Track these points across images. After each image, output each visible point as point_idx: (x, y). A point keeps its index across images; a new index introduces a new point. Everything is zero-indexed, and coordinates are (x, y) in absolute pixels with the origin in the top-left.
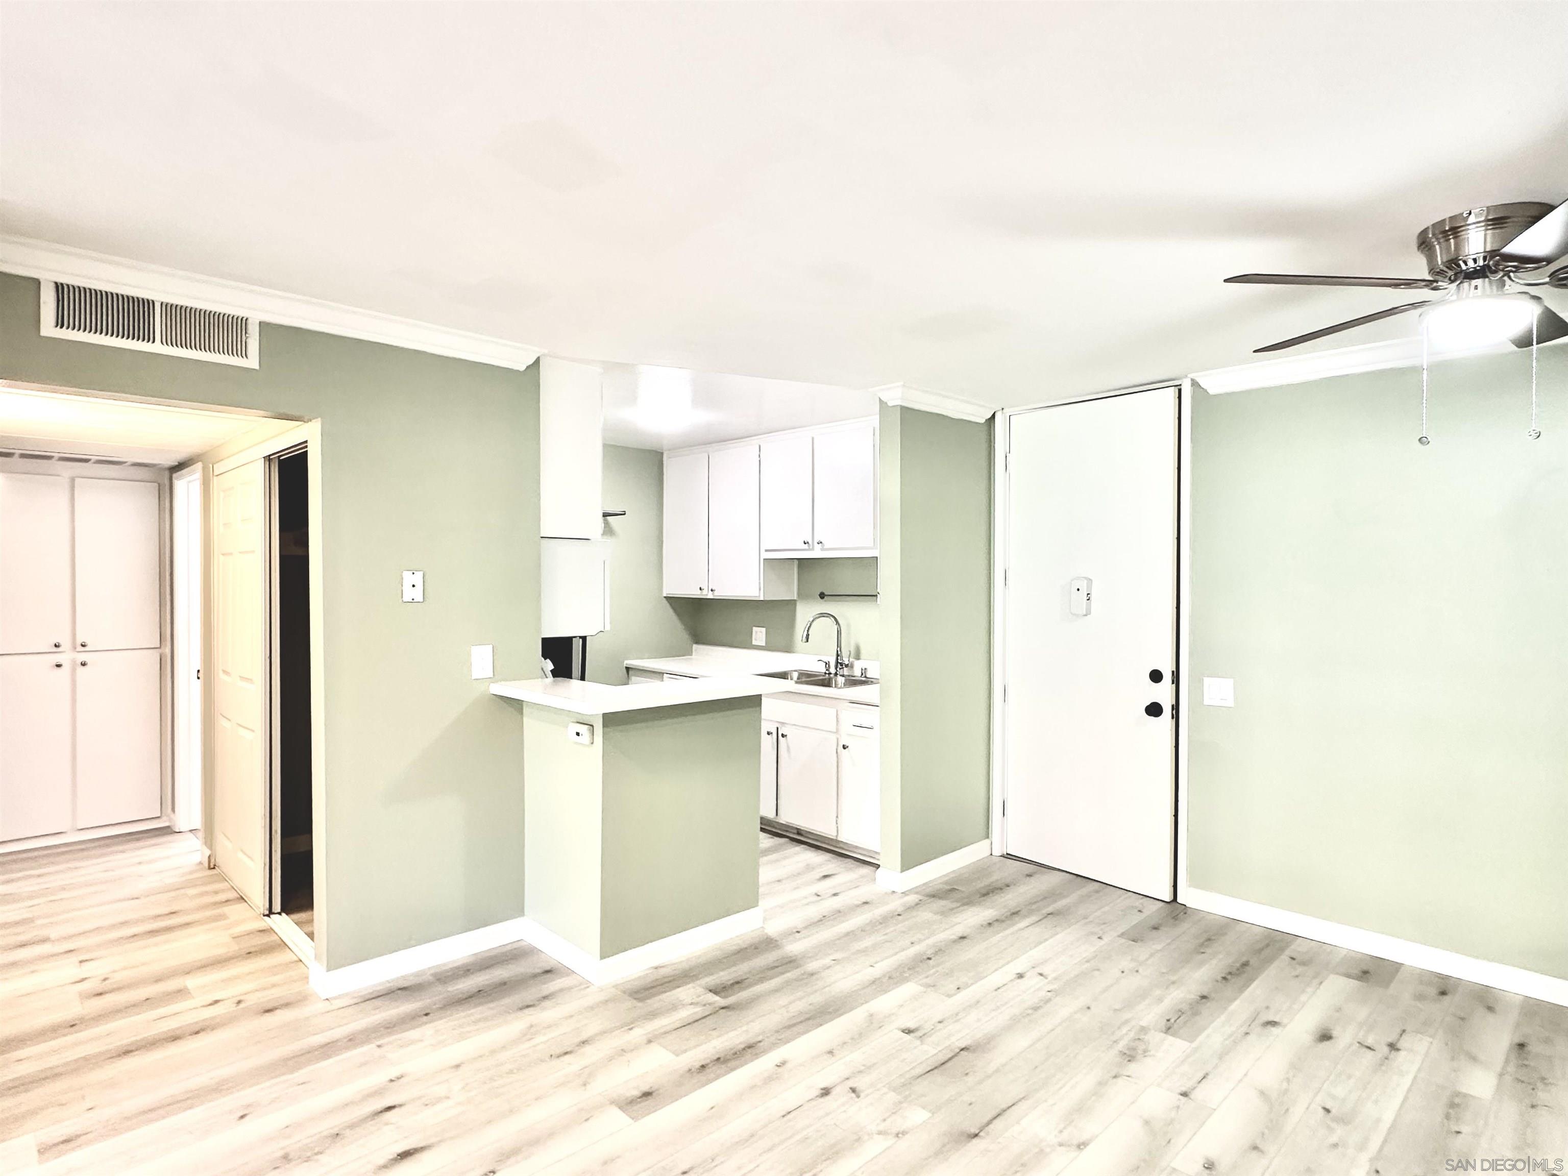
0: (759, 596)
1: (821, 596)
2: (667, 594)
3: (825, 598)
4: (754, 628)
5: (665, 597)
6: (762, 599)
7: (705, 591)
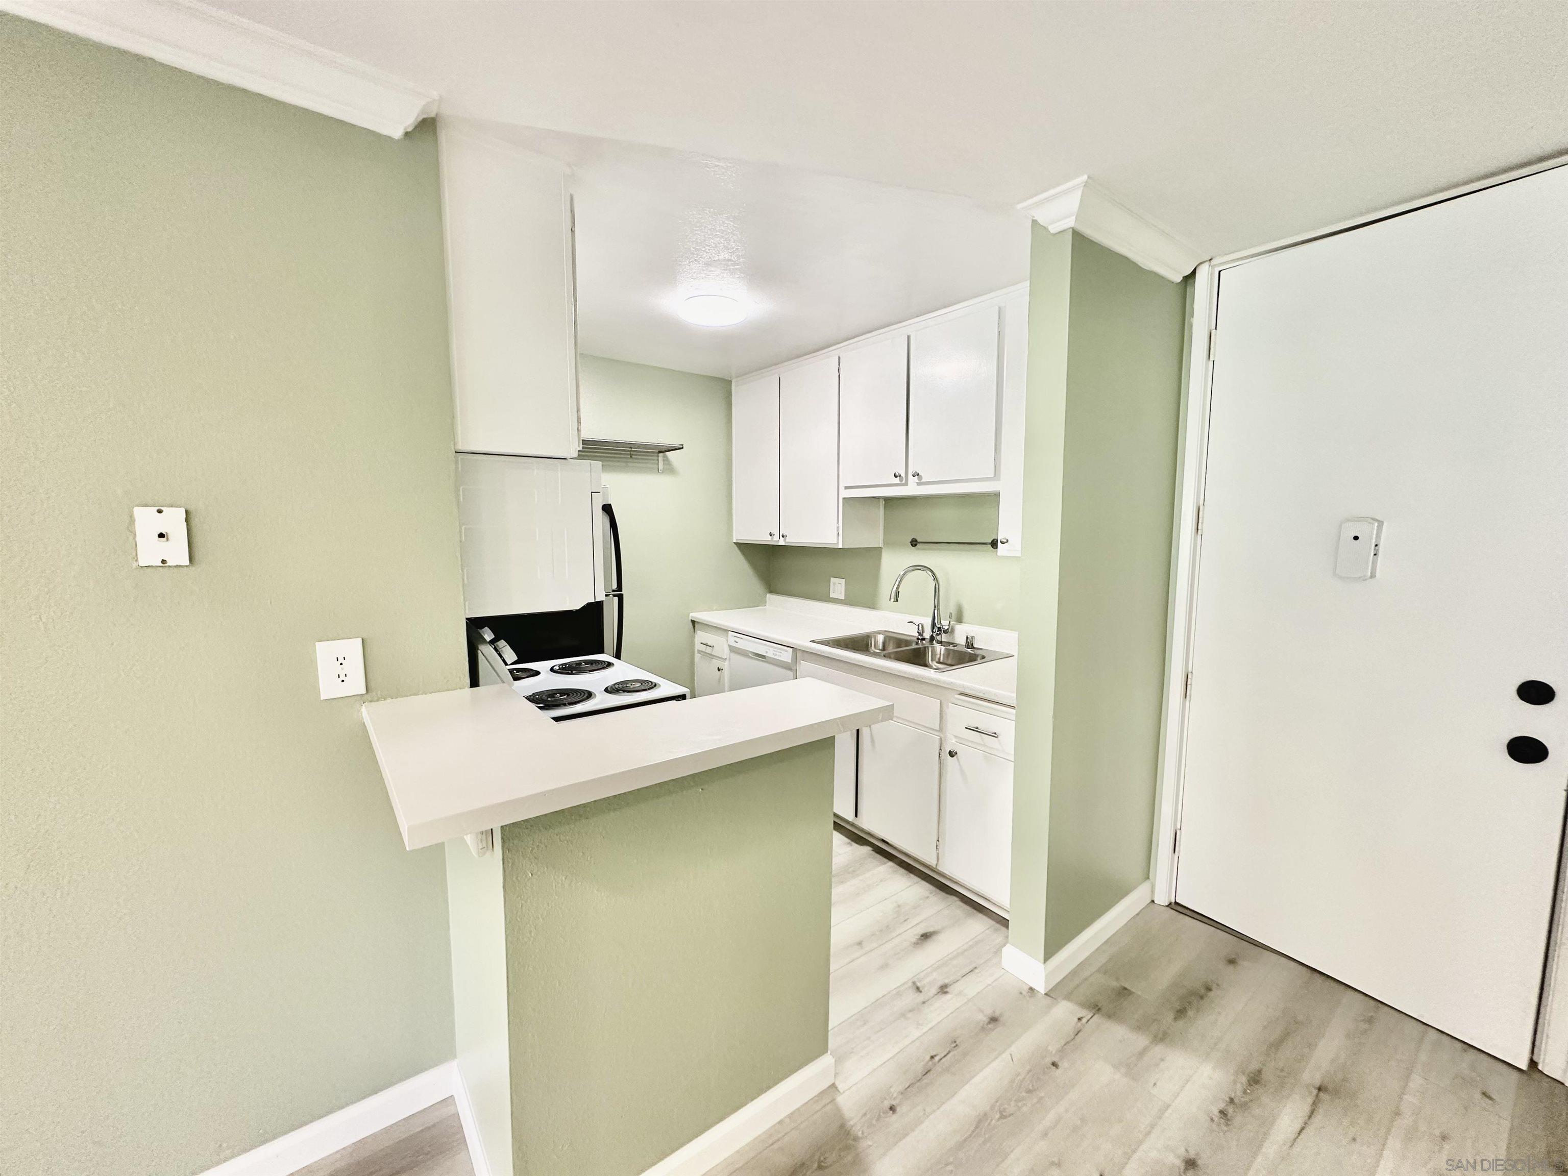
0: (838, 543)
1: (913, 543)
2: (737, 540)
3: (919, 546)
4: (832, 579)
5: (734, 543)
6: (840, 546)
7: (776, 538)
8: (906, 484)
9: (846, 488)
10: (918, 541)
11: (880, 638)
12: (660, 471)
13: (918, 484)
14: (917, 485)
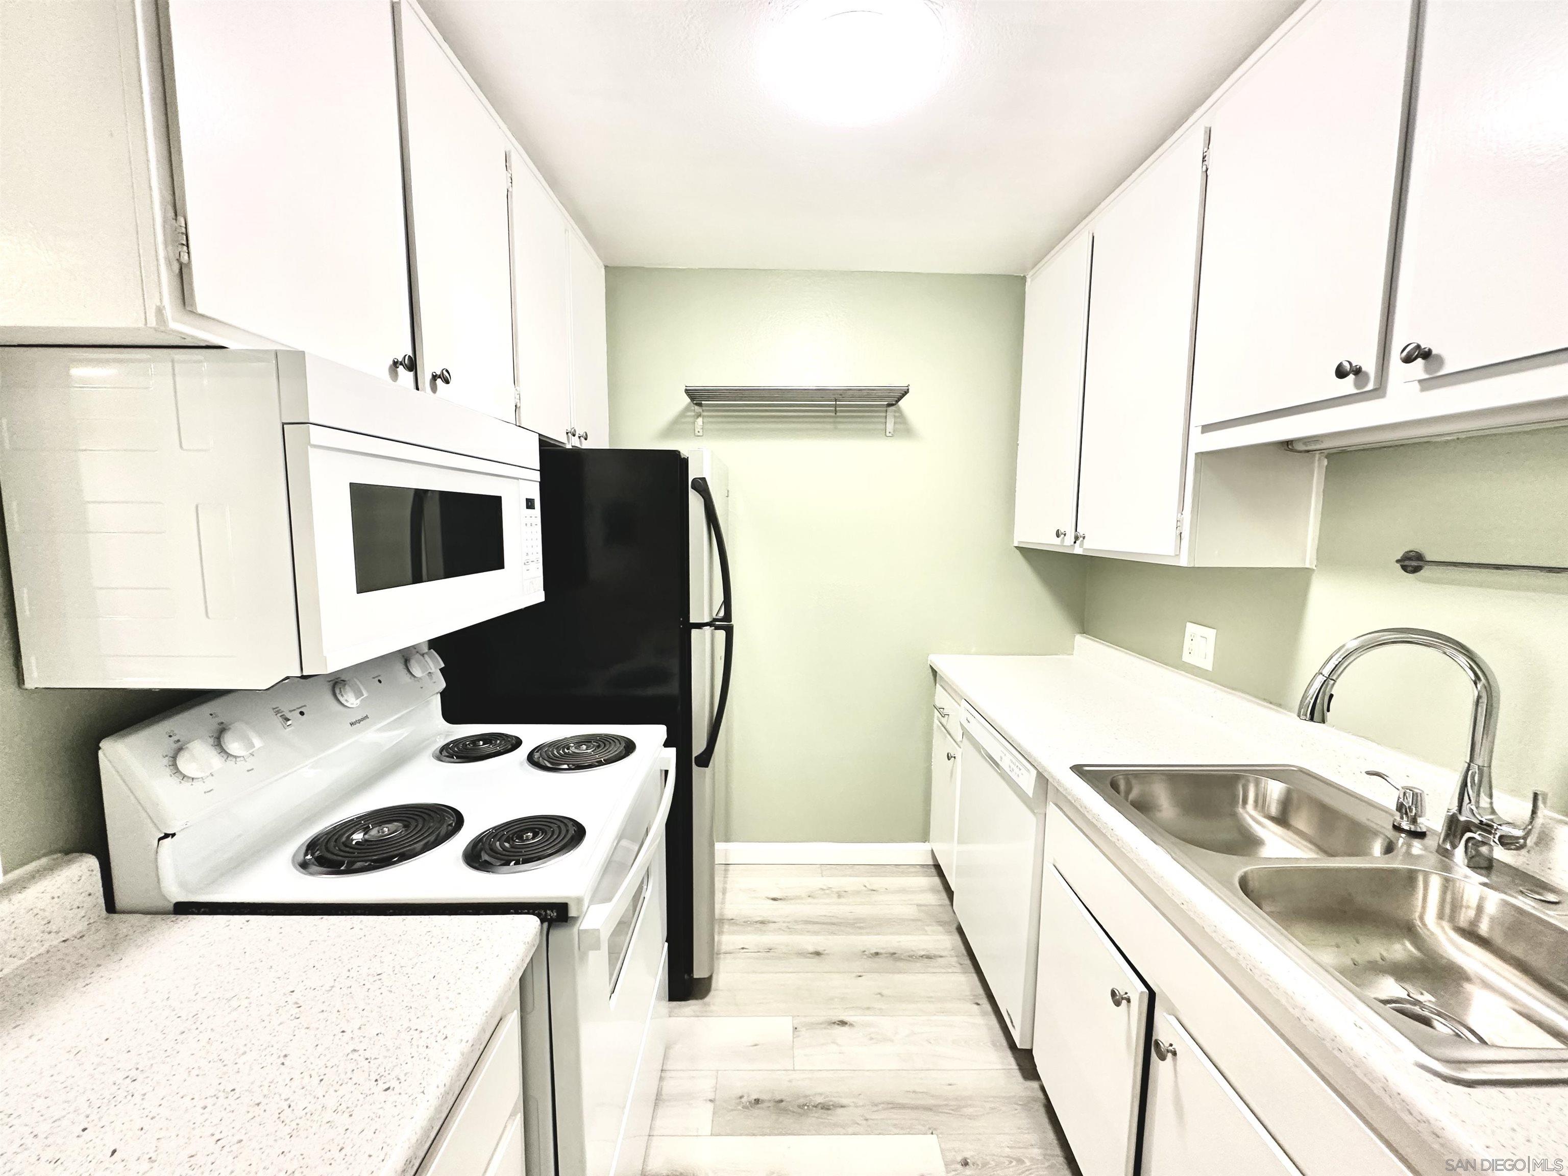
0: (1178, 556)
1: (1407, 563)
2: (1020, 542)
3: (1425, 572)
4: (1189, 625)
5: (1016, 547)
6: (1183, 562)
7: (1069, 540)
8: (1380, 390)
9: (1206, 428)
10: (1429, 557)
11: (1275, 789)
12: (888, 434)
13: (1425, 385)
14: (1423, 389)
